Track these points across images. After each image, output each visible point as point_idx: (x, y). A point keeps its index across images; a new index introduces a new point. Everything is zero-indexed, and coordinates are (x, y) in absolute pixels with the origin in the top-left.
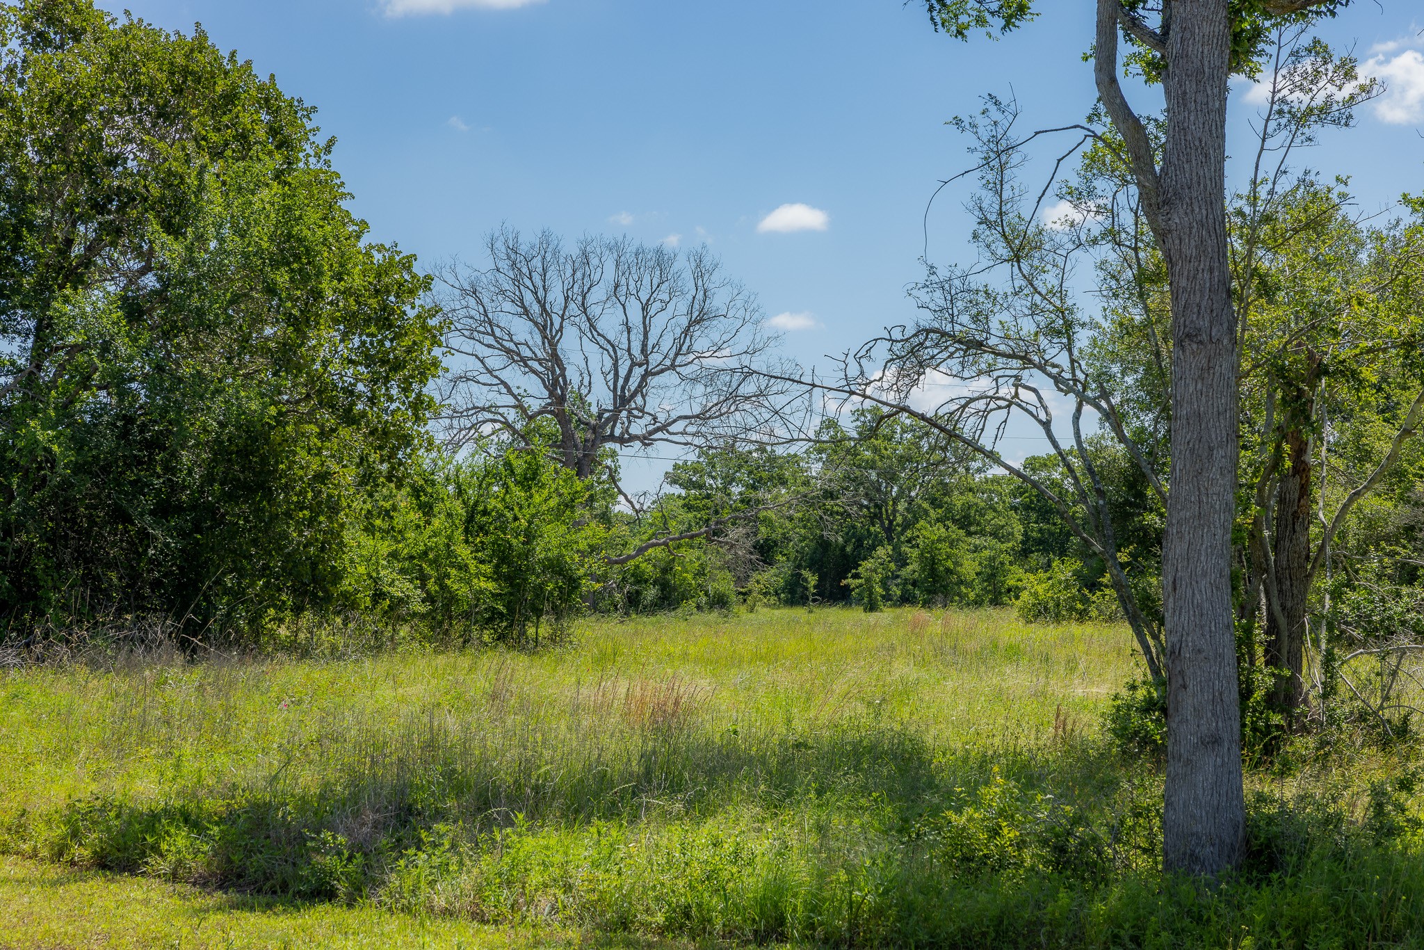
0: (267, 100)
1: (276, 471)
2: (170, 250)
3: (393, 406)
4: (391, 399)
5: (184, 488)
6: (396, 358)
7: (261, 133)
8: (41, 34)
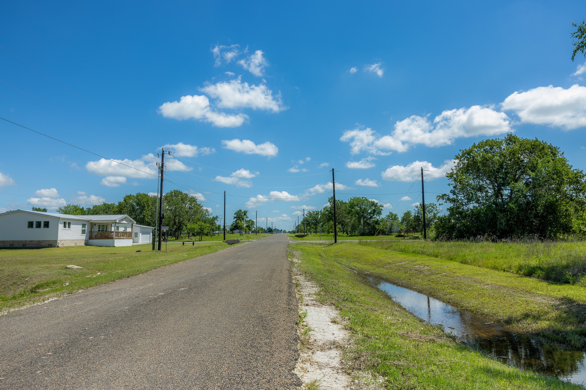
0: (550, 148)
1: (557, 209)
2: (533, 174)
3: (581, 197)
4: (580, 196)
5: (540, 213)
6: (581, 189)
7: (549, 153)
8: (508, 143)
